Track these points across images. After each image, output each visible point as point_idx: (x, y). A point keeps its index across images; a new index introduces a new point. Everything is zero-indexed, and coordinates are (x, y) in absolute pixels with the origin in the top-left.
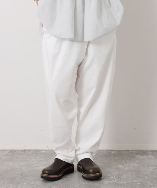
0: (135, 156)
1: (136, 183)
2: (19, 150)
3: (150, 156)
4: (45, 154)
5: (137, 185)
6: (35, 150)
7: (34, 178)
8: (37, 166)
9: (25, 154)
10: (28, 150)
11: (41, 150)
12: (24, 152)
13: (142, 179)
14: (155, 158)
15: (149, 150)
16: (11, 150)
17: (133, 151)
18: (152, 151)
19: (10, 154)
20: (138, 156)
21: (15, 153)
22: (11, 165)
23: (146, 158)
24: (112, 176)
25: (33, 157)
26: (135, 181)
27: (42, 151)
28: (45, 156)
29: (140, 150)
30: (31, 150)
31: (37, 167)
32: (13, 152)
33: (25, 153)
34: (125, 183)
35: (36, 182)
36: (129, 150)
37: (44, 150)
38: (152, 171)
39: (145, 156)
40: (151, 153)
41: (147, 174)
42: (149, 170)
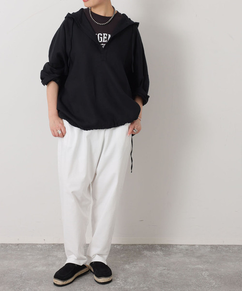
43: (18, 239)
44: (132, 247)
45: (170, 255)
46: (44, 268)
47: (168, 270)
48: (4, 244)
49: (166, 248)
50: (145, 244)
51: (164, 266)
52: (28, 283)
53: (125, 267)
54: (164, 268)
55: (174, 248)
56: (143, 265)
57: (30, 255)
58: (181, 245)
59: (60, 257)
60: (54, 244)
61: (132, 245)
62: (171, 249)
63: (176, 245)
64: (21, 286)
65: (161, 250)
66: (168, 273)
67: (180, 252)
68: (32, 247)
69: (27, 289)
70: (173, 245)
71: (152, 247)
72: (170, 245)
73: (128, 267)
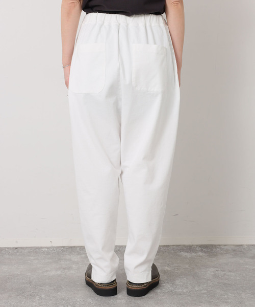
0: (180, 254)
1: (201, 291)
2: (7, 248)
3: (200, 254)
4: (48, 253)
5: (203, 294)
6: (31, 247)
7: (52, 288)
8: (47, 271)
9: (18, 254)
10: (21, 248)
11: (42, 247)
12: (16, 251)
13: (205, 286)
14: (208, 256)
15: (196, 245)
17: (174, 247)
18: (201, 246)
20: (184, 254)
21: (3, 252)
22: (6, 269)
23: (196, 256)
25: (32, 258)
26: (197, 288)
27: (43, 249)
28: (49, 256)
29: (184, 246)
30: (27, 248)
31: (48, 273)
33: (18, 252)
34: (185, 291)
35: (58, 293)
36: (168, 246)
37: (46, 247)
38: (213, 273)
39: (194, 254)
40: (200, 249)
41: (208, 278)
42: (209, 272)
43: (17, 242)
44: (165, 248)
45: (215, 256)
46: (59, 272)
47: (223, 271)
49: (208, 249)
50: (180, 245)
51: (215, 268)
52: (42, 290)
53: (165, 269)
54: (217, 269)
55: (217, 249)
56: (187, 266)
57: (34, 260)
58: (226, 245)
59: (76, 260)
60: (63, 247)
61: (164, 246)
62: (214, 250)
63: (219, 245)
65: (202, 251)
66: (225, 274)
67: (227, 253)
68: (36, 250)
69: (43, 296)
70: (215, 245)
71: (190, 248)
72: (212, 245)
73: (169, 269)
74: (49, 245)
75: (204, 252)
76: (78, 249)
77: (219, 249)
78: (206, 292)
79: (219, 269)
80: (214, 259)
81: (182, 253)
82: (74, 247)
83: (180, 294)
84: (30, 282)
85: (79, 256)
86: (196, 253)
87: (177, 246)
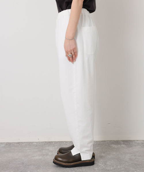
0: (111, 146)
1: (121, 168)
2: (14, 143)
3: (123, 145)
4: (36, 146)
5: (122, 170)
6: (27, 142)
7: (35, 167)
8: (34, 156)
9: (19, 146)
10: (22, 143)
11: (33, 142)
12: (18, 144)
13: (124, 165)
14: (127, 147)
15: (121, 141)
16: (7, 143)
17: (108, 142)
18: (123, 141)
19: (7, 146)
20: (113, 146)
21: (11, 145)
22: (11, 156)
23: (120, 147)
24: (99, 163)
25: (27, 148)
26: (119, 167)
27: (34, 143)
28: (37, 147)
29: (114, 141)
30: (25, 142)
31: (34, 157)
32: (9, 144)
33: (19, 145)
34: (112, 169)
35: (38, 170)
36: (105, 141)
37: (36, 142)
38: (129, 158)
39: (119, 146)
40: (123, 142)
41: (126, 160)
42: (127, 157)
43: (19, 139)
44: (103, 142)
45: (132, 147)
46: (41, 157)
47: (135, 156)
48: (8, 143)
49: (127, 143)
51: (131, 154)
53: (102, 155)
54: (132, 155)
55: (133, 143)
56: (114, 153)
57: (28, 149)
58: (137, 141)
59: (51, 150)
60: (45, 142)
61: (103, 141)
62: (131, 143)
63: (134, 140)
64: (24, 170)
65: (124, 144)
66: (136, 158)
67: (138, 145)
68: (30, 144)
70: (131, 140)
71: (117, 142)
72: (130, 140)
73: (104, 155)
74: (37, 141)
75: (125, 144)
76: (54, 143)
77: (134, 143)
78: (124, 169)
79: (133, 155)
80: (131, 149)
81: (112, 145)
82: (52, 142)
83: (109, 171)
84: (23, 163)
85: (53, 147)
86: (121, 145)
87: (110, 141)
